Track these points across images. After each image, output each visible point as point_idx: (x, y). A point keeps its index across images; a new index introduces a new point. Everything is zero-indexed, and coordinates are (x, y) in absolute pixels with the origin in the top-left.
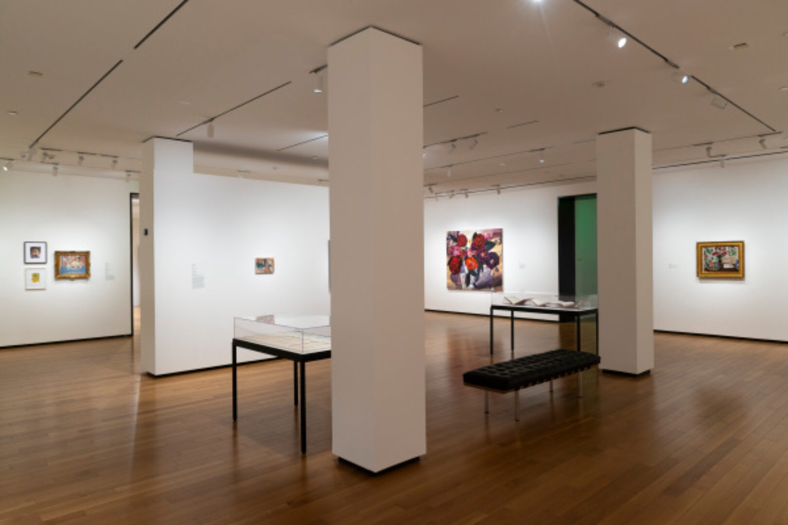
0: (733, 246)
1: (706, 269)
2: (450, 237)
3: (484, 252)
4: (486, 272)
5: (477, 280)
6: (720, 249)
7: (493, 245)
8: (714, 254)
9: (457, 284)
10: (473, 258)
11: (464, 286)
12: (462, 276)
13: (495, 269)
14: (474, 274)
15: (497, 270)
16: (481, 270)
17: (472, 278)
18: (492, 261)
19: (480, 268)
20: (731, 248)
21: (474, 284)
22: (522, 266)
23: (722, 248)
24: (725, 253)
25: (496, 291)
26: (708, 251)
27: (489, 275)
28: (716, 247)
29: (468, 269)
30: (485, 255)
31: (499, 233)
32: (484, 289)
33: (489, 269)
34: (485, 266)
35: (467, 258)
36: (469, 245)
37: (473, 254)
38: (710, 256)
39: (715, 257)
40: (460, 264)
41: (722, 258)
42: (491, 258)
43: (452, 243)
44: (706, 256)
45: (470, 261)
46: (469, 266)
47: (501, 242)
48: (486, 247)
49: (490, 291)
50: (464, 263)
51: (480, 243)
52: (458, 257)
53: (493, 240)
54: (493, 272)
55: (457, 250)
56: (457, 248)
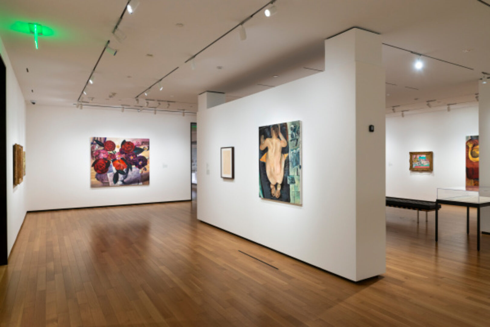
2: (95, 142)
3: (133, 156)
4: (134, 172)
5: (125, 178)
7: (142, 150)
9: (103, 183)
10: (121, 161)
11: (111, 183)
12: (110, 176)
13: (143, 168)
14: (122, 173)
15: (145, 169)
16: (130, 170)
17: (121, 176)
18: (140, 163)
19: (129, 168)
21: (123, 181)
22: (165, 166)
25: (143, 184)
27: (138, 173)
29: (117, 170)
30: (134, 158)
31: (146, 142)
32: (133, 184)
33: (138, 169)
34: (134, 166)
35: (114, 160)
36: (117, 150)
37: (122, 157)
40: (108, 165)
42: (140, 160)
43: (97, 147)
45: (118, 163)
46: (117, 167)
47: (148, 149)
48: (135, 152)
49: (138, 185)
50: (112, 164)
51: (129, 149)
52: (104, 159)
53: (142, 147)
54: (140, 171)
55: (104, 153)
56: (104, 152)
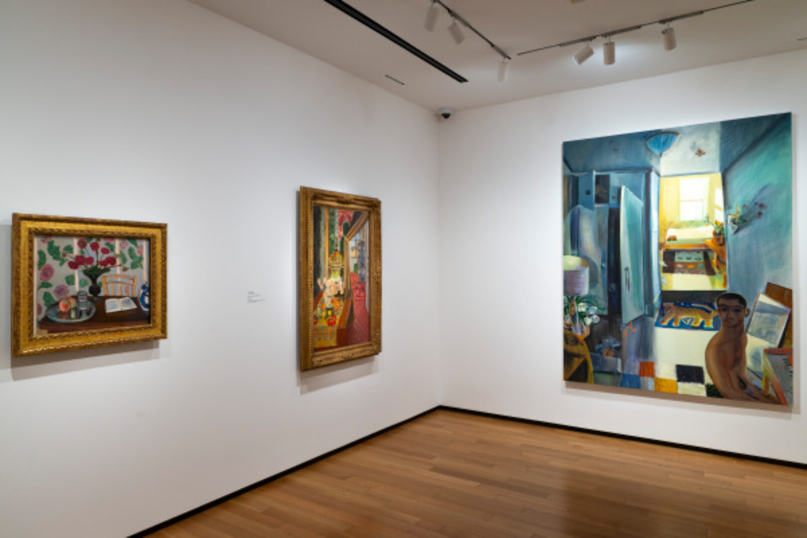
0: (133, 238)
1: (45, 323)
6: (95, 247)
8: (73, 265)
20: (129, 245)
23: (102, 244)
24: (112, 261)
26: (54, 251)
28: (85, 238)
38: (61, 271)
39: (78, 274)
41: (99, 280)
44: (47, 272)
